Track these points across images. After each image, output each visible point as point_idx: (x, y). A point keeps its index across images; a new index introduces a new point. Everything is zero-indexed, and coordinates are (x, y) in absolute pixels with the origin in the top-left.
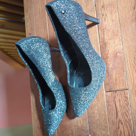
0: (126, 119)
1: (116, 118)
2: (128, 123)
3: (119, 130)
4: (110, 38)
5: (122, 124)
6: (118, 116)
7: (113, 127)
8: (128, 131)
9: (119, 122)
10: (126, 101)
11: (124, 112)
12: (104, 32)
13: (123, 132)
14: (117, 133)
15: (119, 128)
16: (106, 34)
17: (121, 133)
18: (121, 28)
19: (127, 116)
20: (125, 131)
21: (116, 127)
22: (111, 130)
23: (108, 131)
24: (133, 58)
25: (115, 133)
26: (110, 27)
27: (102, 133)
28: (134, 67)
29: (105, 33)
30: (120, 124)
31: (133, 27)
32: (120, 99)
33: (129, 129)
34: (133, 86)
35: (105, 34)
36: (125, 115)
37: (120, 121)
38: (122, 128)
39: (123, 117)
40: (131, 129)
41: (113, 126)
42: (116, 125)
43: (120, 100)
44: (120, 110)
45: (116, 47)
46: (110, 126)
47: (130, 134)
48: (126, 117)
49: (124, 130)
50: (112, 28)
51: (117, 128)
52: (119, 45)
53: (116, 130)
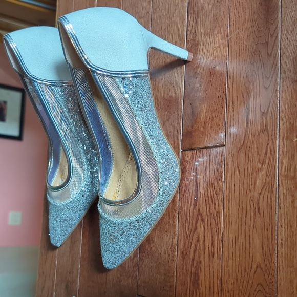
0: (211, 212)
1: (194, 208)
2: (215, 220)
3: (195, 233)
4: (206, 32)
5: (203, 220)
6: (197, 204)
7: (185, 227)
8: (212, 237)
9: (198, 216)
10: (217, 171)
11: (210, 195)
12: (198, 18)
13: (201, 239)
14: (191, 240)
15: (196, 229)
16: (201, 22)
17: (198, 241)
18: (231, 10)
19: (215, 205)
20: (206, 238)
21: (191, 226)
22: (180, 233)
23: (175, 235)
24: (245, 77)
25: (187, 241)
26: (211, 6)
27: (163, 238)
28: (243, 95)
29: (199, 20)
30: (199, 221)
31: (254, 8)
32: (206, 166)
33: (214, 233)
34: (235, 138)
35: (199, 22)
36: (210, 201)
37: (200, 214)
38: (202, 230)
39: (206, 205)
40: (218, 234)
41: (185, 225)
42: (191, 222)
43: (206, 170)
44: (204, 189)
45: (215, 52)
46: (179, 224)
47: (215, 243)
48: (212, 206)
49: (205, 234)
50: (215, 9)
51: (193, 230)
52: (222, 48)
53: (189, 232)
